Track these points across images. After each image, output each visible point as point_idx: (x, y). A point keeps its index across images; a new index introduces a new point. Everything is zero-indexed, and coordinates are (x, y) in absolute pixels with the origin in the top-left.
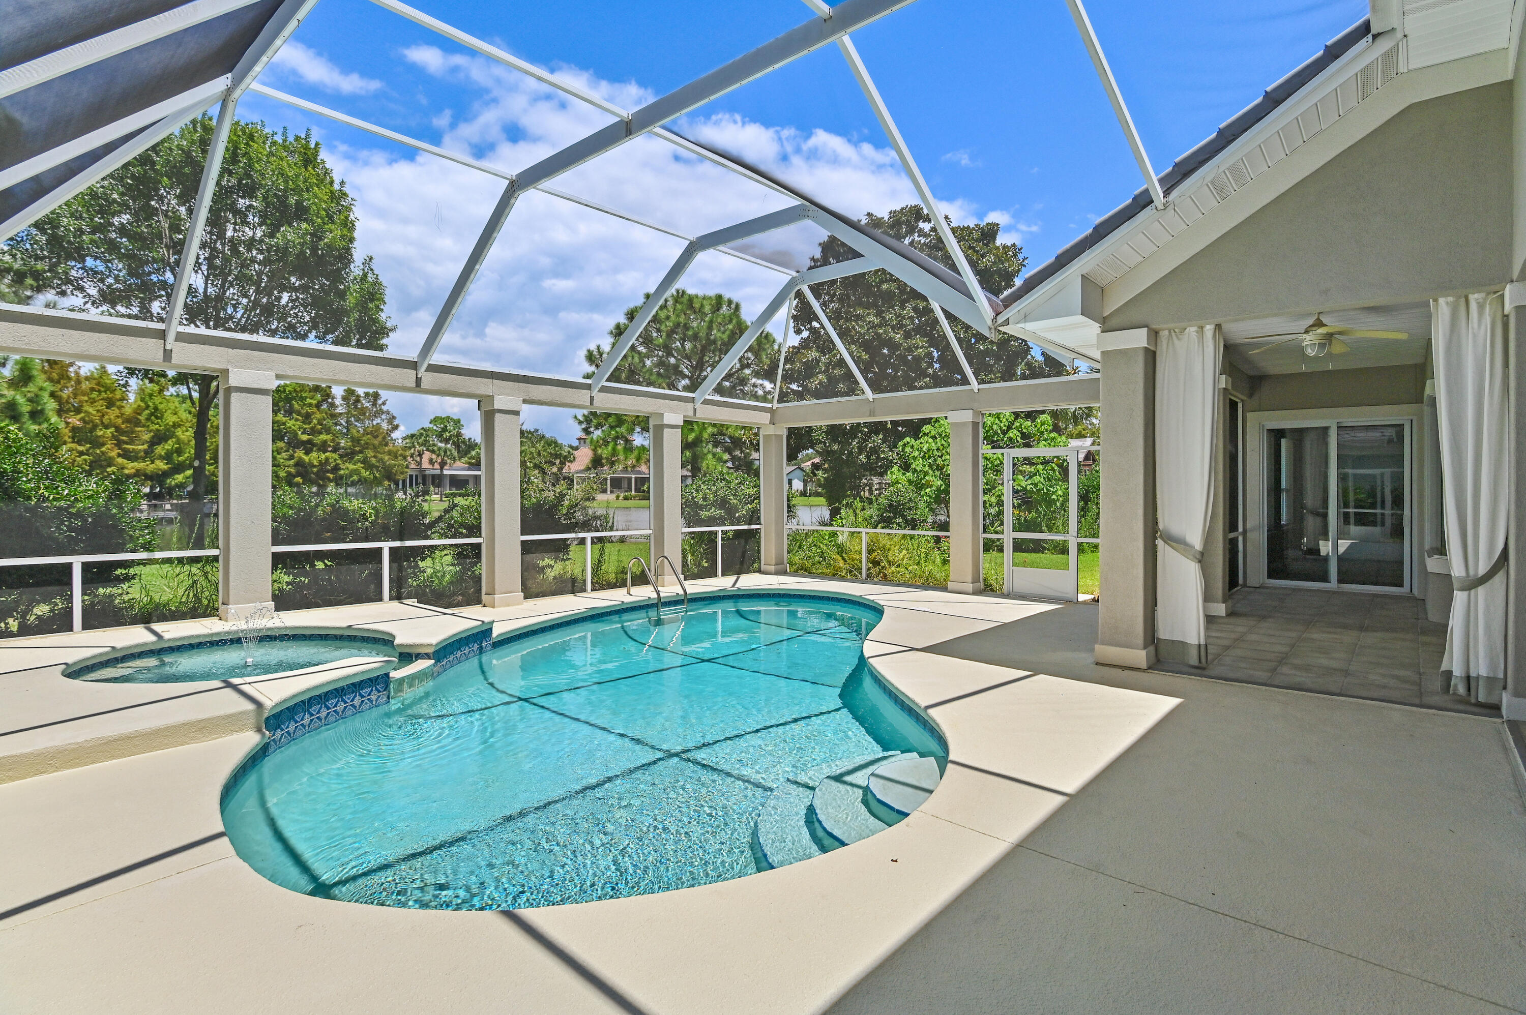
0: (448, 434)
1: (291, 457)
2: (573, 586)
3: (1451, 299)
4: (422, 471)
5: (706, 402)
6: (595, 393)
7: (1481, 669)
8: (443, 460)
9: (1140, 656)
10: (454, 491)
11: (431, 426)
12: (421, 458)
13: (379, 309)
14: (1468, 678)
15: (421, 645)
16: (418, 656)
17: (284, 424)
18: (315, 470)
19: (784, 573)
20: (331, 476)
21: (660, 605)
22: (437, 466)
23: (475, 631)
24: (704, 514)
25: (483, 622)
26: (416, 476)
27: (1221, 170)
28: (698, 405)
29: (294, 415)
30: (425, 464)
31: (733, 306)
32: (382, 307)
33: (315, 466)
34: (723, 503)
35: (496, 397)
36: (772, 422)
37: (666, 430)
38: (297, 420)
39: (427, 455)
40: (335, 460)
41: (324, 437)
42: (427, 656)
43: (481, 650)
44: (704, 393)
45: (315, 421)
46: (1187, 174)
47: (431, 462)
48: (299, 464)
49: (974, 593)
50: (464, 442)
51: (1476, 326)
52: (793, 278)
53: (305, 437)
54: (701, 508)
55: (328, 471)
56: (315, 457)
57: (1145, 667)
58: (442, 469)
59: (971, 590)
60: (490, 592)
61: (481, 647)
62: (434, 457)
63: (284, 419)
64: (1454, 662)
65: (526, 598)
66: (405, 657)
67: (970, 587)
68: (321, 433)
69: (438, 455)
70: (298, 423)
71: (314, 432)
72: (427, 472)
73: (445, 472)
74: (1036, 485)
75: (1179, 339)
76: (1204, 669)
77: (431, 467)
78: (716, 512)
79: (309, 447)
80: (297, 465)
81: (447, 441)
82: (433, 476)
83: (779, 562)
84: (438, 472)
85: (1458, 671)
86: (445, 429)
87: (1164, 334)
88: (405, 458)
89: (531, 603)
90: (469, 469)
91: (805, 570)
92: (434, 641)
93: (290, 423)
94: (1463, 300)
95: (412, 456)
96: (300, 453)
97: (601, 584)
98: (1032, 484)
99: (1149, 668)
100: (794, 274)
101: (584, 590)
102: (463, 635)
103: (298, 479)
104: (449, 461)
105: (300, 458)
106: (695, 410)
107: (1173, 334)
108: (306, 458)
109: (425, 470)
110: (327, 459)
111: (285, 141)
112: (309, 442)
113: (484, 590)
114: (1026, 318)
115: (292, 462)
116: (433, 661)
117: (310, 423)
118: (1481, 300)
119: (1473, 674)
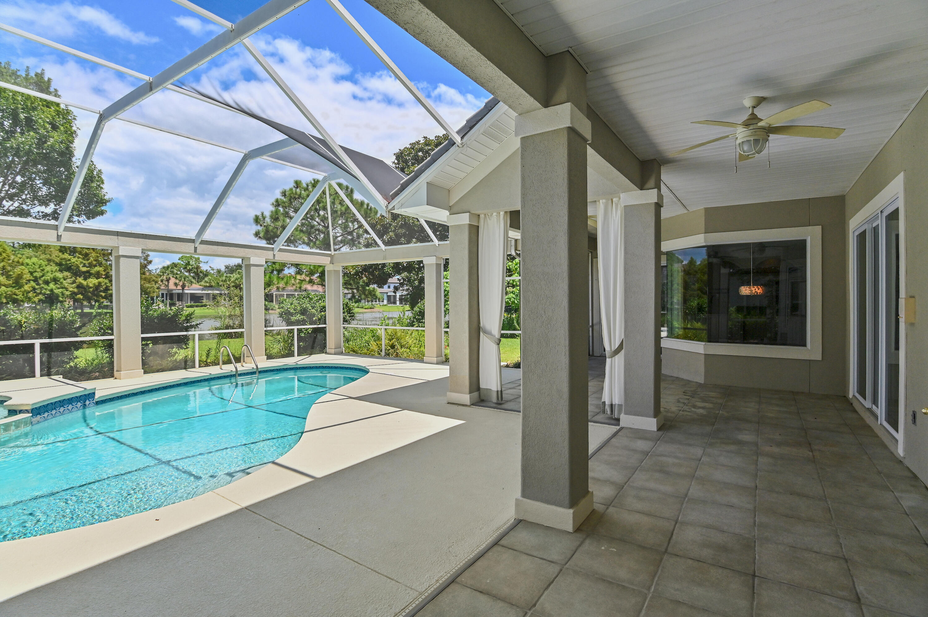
0: (190, 267)
1: (74, 282)
2: (186, 364)
3: (604, 201)
4: (169, 290)
5: (281, 250)
6: (197, 245)
7: (616, 401)
8: (184, 284)
9: (466, 398)
10: (192, 304)
11: (179, 261)
12: (168, 282)
13: (99, 187)
14: (612, 405)
15: (22, 405)
16: (21, 412)
17: (69, 260)
18: (91, 290)
19: (341, 353)
20: (103, 294)
21: (237, 375)
22: (179, 287)
23: (78, 395)
24: (293, 318)
25: (85, 389)
26: (166, 294)
27: (487, 126)
28: (276, 252)
29: (77, 254)
30: (171, 286)
31: (349, 190)
32: (102, 186)
33: (91, 288)
34: (304, 312)
35: (121, 248)
36: (332, 262)
37: (252, 268)
38: (79, 258)
39: (172, 281)
40: (106, 283)
41: (97, 269)
42: (27, 411)
43: (84, 406)
44: (279, 245)
45: (92, 259)
46: (471, 128)
47: (176, 284)
48: (80, 286)
49: (437, 364)
50: (201, 272)
51: (614, 215)
52: (325, 177)
53: (84, 269)
54: (292, 315)
55: (101, 291)
56: (92, 282)
57: (469, 404)
58: (183, 289)
59: (435, 362)
60: (119, 370)
61: (85, 405)
62: (177, 281)
63: (70, 257)
64: (606, 397)
65: (145, 372)
66: (12, 412)
67: (435, 360)
68: (95, 266)
69: (180, 281)
70: (80, 259)
71: (91, 265)
72: (174, 292)
73: (186, 292)
74: (510, 299)
75: (490, 219)
76: (501, 404)
77: (175, 288)
78: (299, 317)
79: (87, 275)
80: (78, 287)
81: (189, 271)
82: (179, 294)
83: (338, 347)
84: (181, 291)
85: (607, 403)
86: (188, 264)
87: (482, 216)
88: (156, 282)
89: (147, 376)
90: (203, 290)
91: (354, 351)
92: (31, 403)
93: (73, 260)
94: (610, 201)
95: (162, 281)
96: (80, 280)
97: (205, 364)
98: (508, 298)
99: (473, 404)
100: (325, 174)
101: (194, 367)
102: (66, 398)
103: (80, 296)
104: (187, 284)
105: (81, 283)
106: (274, 255)
107: (487, 216)
108: (85, 283)
109: (172, 290)
110: (100, 283)
111: (27, 75)
112: (88, 272)
113: (115, 369)
114: (402, 206)
115: (74, 285)
116: (31, 415)
117: (88, 260)
118: (617, 202)
119: (613, 403)
